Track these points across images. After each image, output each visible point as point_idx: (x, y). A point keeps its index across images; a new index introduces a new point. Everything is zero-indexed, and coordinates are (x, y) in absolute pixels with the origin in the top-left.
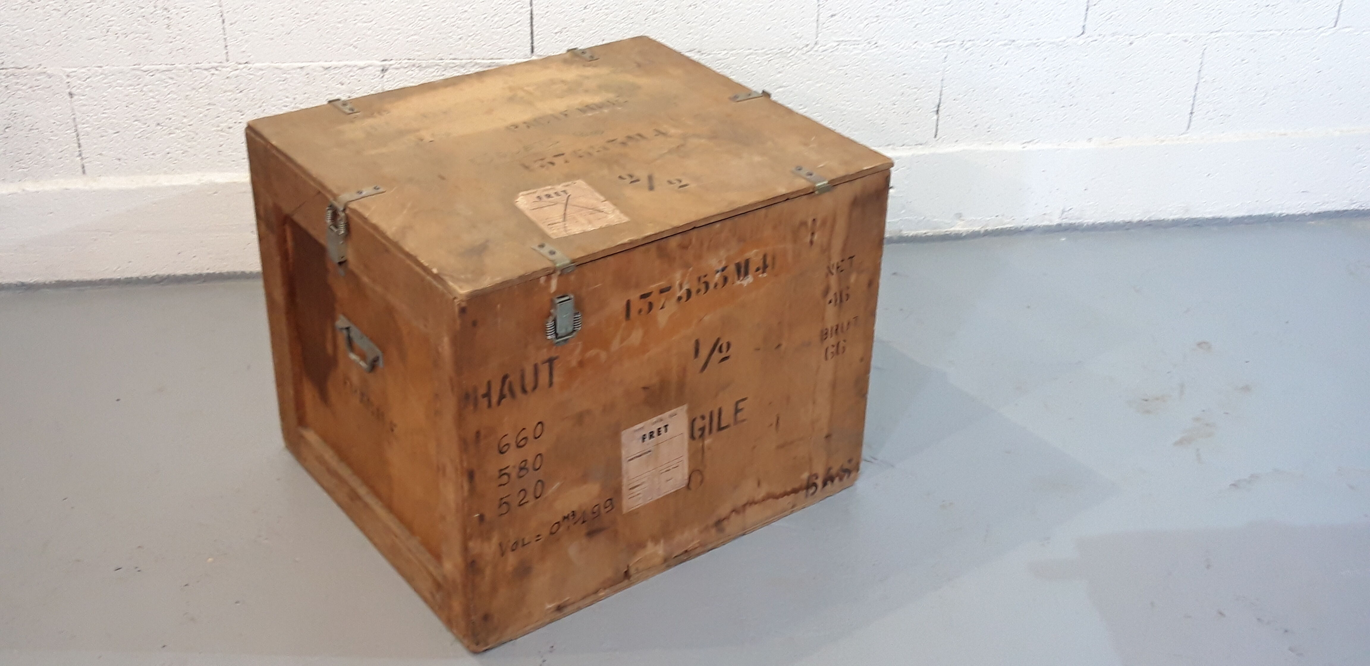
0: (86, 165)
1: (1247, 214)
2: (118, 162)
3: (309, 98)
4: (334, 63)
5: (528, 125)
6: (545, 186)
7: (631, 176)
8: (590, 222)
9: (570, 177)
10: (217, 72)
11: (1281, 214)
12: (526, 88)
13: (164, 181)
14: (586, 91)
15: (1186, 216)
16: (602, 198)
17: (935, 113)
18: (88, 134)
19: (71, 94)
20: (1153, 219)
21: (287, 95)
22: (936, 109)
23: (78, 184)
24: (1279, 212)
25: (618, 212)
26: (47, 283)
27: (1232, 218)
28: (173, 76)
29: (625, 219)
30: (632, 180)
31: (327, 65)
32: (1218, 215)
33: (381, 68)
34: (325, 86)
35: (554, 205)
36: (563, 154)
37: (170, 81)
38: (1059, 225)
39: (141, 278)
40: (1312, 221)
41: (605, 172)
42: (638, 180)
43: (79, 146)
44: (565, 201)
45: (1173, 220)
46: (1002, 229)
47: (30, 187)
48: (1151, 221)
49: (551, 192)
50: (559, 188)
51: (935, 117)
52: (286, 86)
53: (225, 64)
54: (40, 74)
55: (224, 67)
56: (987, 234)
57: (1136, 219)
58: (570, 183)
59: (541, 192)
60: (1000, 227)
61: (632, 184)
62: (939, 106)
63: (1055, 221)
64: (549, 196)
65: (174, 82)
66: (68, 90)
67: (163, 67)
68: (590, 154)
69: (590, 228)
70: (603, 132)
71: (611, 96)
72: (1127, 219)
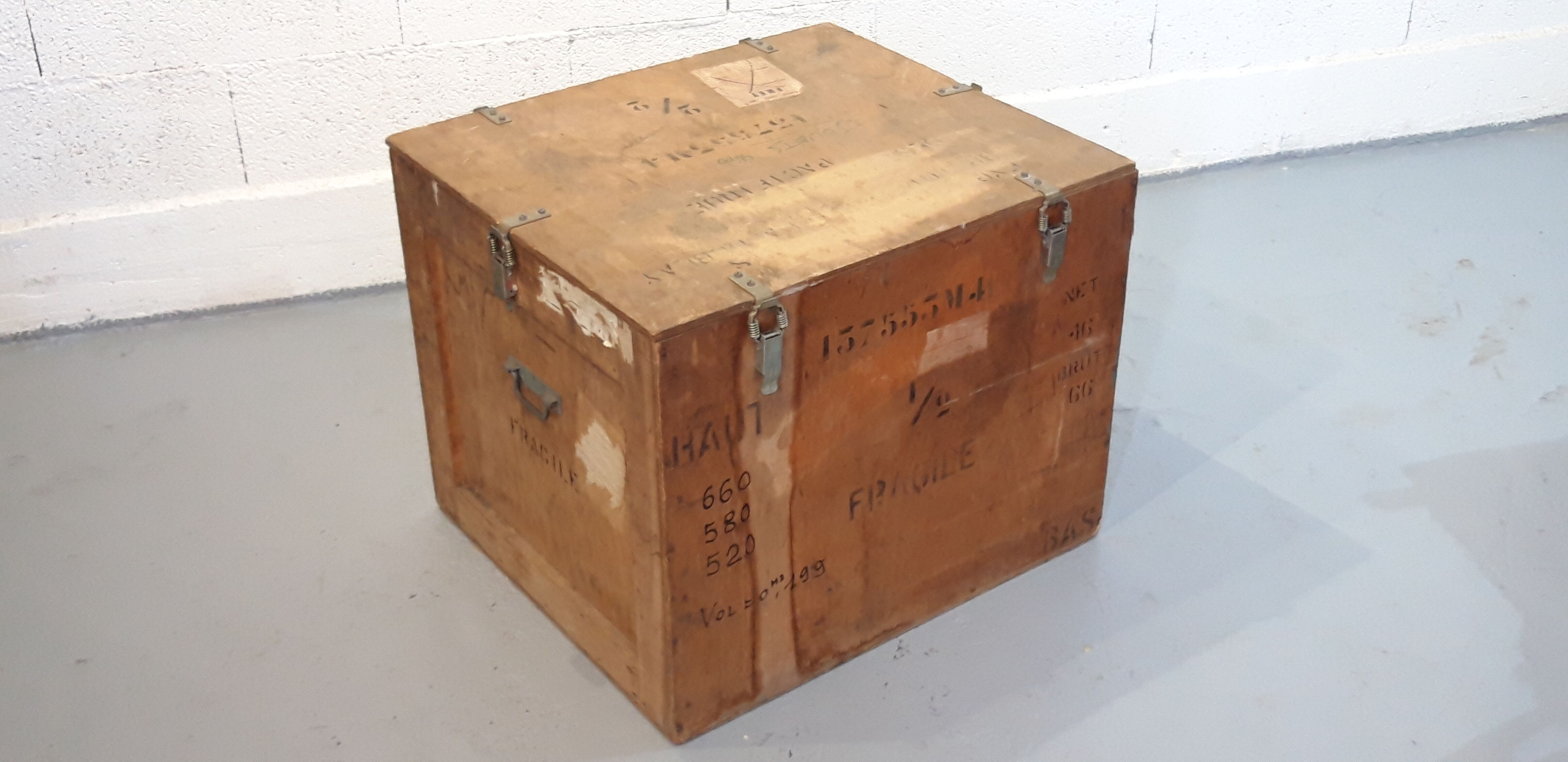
0: (248, 172)
1: (1467, 126)
2: (284, 166)
3: (491, 78)
4: (517, 38)
5: (809, 169)
6: (773, 101)
7: (687, 112)
8: (728, 70)
9: (752, 110)
10: (391, 57)
11: (1500, 124)
12: (823, 221)
13: (336, 183)
14: (742, 220)
15: (1406, 133)
16: (717, 90)
17: (1149, 42)
18: (250, 136)
19: (231, 94)
20: (1372, 139)
21: (468, 76)
22: (1150, 38)
23: (241, 194)
24: (1499, 121)
25: (702, 78)
26: (208, 309)
27: (1452, 132)
28: (343, 64)
29: (695, 73)
30: (686, 108)
31: (509, 40)
32: (1437, 129)
33: (568, 40)
34: (509, 63)
35: (765, 84)
36: (762, 133)
37: (340, 70)
38: (1279, 154)
39: (312, 295)
40: (1532, 128)
41: (715, 116)
42: (680, 108)
43: (241, 152)
44: (754, 87)
45: (1393, 139)
46: (1220, 163)
47: (188, 201)
48: (1371, 142)
49: (768, 95)
50: (761, 99)
51: (1150, 46)
52: (466, 66)
53: (401, 47)
54: (196, 73)
55: (398, 50)
56: (1205, 169)
57: (1355, 141)
58: (750, 104)
59: (778, 95)
60: (1217, 161)
61: (686, 104)
62: (1152, 34)
63: (1274, 149)
64: (771, 91)
65: (345, 71)
66: (227, 90)
67: (333, 55)
68: (732, 135)
69: (728, 65)
70: (719, 161)
71: (710, 213)
72: (1347, 142)
